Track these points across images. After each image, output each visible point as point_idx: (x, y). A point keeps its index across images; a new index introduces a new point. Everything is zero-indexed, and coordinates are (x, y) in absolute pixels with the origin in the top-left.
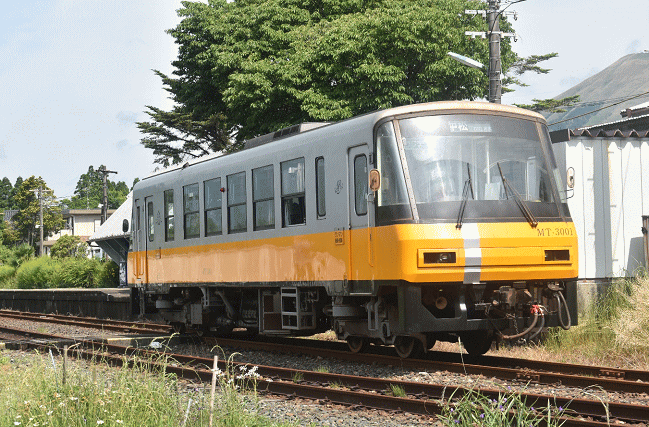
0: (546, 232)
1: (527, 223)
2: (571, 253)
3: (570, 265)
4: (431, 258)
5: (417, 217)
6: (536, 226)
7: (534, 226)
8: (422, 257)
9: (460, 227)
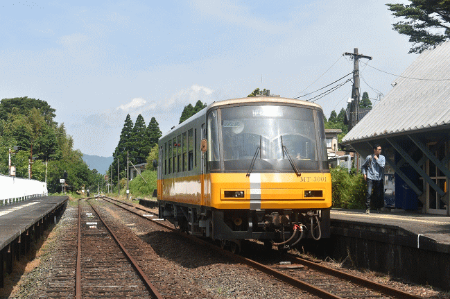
0: (306, 180)
1: (295, 174)
2: (323, 193)
3: (324, 200)
4: (229, 194)
5: (223, 169)
6: (300, 175)
7: (299, 175)
8: (223, 193)
9: (249, 176)
